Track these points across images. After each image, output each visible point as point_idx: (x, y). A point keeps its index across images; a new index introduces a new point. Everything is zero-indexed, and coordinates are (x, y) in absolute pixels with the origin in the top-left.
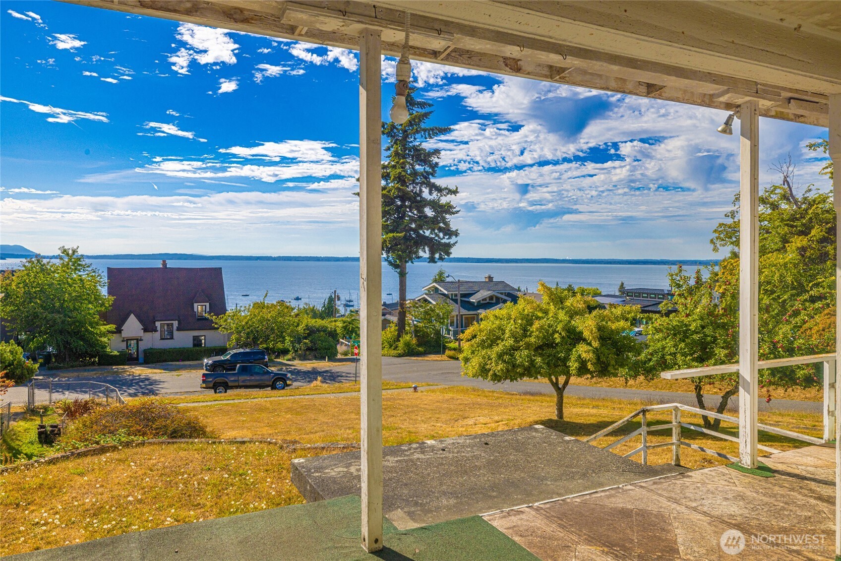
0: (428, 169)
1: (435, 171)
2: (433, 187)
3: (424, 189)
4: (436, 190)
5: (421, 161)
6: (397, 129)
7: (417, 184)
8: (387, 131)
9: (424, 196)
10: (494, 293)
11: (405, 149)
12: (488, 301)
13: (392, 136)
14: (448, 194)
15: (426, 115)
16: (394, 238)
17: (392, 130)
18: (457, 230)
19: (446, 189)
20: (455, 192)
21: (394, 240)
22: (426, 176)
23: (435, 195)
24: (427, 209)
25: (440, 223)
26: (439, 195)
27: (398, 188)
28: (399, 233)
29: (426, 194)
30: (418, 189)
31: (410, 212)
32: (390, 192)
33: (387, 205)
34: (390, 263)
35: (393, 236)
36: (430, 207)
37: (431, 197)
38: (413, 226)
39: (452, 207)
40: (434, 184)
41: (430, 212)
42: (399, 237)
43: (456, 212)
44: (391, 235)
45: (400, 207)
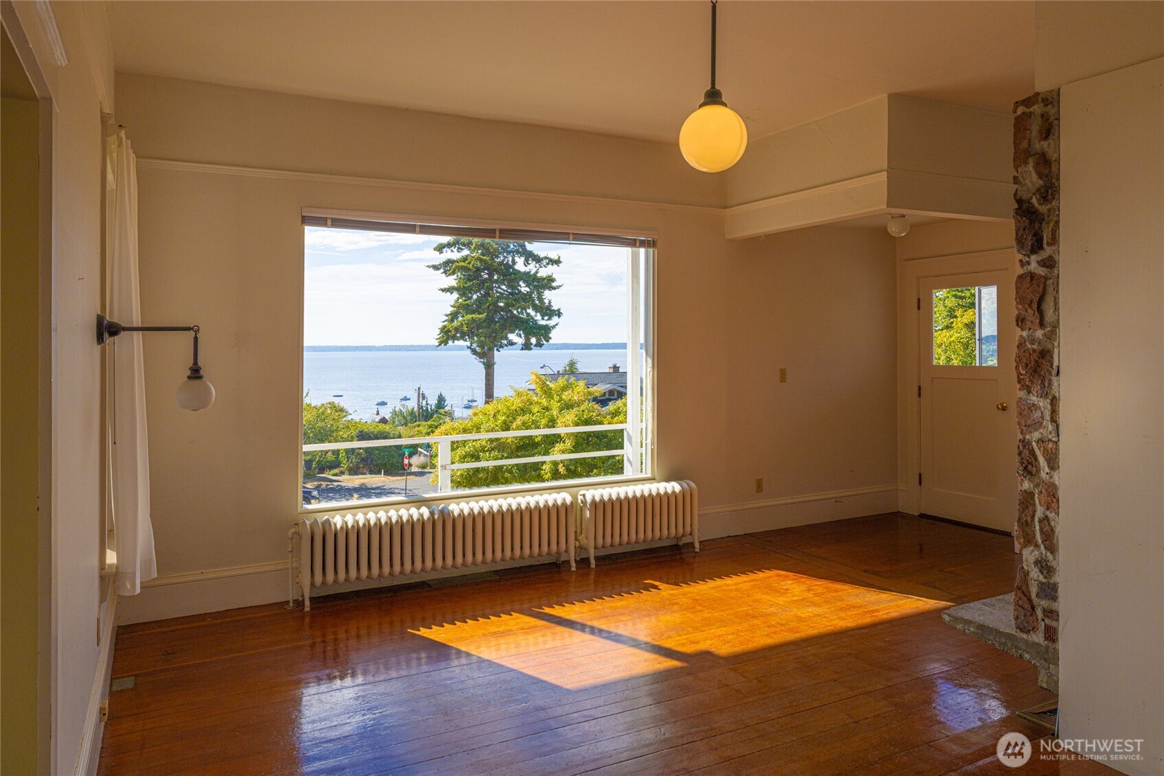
2: (530, 256)
3: (517, 259)
4: (533, 260)
7: (509, 253)
9: (516, 267)
10: (614, 387)
12: (607, 396)
14: (548, 264)
16: (473, 320)
18: (559, 309)
19: (546, 258)
20: (557, 262)
21: (472, 323)
23: (532, 267)
24: (521, 283)
25: (534, 300)
26: (537, 265)
27: (479, 259)
28: (480, 313)
29: (520, 265)
30: (510, 259)
31: (499, 287)
32: (469, 263)
33: (470, 280)
34: (474, 352)
35: (472, 318)
36: (525, 282)
37: (527, 269)
38: (502, 304)
39: (553, 280)
40: (531, 252)
41: (524, 288)
42: (480, 319)
43: (558, 287)
44: (469, 316)
45: (484, 281)
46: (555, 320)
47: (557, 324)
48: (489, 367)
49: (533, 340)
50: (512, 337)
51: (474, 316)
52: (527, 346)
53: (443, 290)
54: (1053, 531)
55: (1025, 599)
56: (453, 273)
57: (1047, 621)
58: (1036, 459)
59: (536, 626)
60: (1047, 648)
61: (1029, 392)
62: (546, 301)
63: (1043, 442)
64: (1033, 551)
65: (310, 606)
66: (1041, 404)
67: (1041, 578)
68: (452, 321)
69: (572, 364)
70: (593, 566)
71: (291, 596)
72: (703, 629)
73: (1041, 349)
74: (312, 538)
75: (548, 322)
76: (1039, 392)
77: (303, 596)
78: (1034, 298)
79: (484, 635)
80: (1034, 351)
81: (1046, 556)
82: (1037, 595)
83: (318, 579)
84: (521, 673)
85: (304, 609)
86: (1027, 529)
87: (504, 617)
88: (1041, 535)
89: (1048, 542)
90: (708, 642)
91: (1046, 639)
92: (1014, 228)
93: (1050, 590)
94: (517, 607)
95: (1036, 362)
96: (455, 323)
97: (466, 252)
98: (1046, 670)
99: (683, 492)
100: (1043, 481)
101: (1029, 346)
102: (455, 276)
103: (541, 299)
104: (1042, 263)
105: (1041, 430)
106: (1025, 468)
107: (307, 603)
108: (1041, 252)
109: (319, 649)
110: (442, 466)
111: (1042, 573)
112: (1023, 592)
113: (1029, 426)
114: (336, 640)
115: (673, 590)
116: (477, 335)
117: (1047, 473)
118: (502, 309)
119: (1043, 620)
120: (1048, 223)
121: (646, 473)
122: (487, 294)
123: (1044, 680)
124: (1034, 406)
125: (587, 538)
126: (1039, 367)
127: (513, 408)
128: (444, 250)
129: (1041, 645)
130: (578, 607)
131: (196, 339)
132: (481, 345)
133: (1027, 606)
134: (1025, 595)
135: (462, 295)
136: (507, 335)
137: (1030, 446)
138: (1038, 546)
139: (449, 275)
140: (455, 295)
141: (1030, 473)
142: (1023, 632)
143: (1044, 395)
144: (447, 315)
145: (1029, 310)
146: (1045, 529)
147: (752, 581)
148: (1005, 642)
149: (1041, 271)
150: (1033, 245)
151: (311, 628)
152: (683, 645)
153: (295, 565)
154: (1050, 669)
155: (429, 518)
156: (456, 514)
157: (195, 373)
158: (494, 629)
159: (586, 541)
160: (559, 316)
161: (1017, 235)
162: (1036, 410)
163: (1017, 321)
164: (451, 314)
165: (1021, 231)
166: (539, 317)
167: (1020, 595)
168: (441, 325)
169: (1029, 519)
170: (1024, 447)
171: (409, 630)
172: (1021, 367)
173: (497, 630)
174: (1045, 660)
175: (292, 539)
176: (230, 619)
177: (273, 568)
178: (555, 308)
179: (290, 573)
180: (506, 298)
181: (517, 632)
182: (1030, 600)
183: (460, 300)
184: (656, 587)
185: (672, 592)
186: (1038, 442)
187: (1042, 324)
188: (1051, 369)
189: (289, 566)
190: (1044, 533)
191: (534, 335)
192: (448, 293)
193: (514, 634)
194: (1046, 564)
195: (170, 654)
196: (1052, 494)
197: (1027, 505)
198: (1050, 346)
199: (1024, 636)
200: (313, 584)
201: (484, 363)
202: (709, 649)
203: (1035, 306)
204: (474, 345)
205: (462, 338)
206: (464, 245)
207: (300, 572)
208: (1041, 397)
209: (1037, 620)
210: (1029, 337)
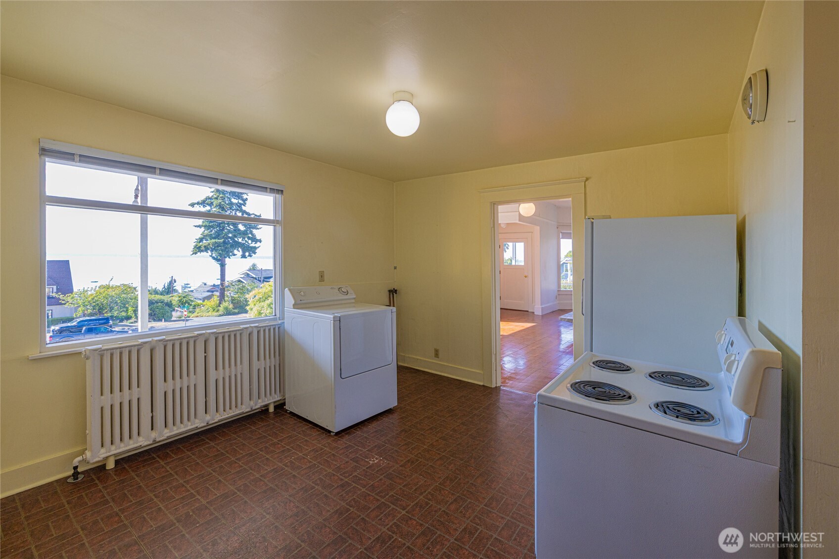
0: (240, 201)
2: (244, 213)
7: (233, 210)
18: (261, 239)
19: (253, 214)
21: (216, 244)
22: (239, 205)
25: (248, 234)
28: (219, 239)
33: (211, 222)
34: (214, 258)
35: (214, 242)
38: (230, 235)
42: (219, 242)
46: (258, 244)
47: (259, 246)
48: (223, 266)
49: (247, 254)
50: (235, 252)
51: (215, 240)
52: (243, 256)
53: (195, 226)
62: (254, 235)
68: (200, 242)
69: (254, 265)
75: (255, 245)
96: (202, 244)
97: (208, 208)
102: (202, 220)
103: (252, 234)
116: (216, 250)
118: (230, 238)
122: (222, 230)
128: (195, 206)
132: (220, 255)
135: (206, 229)
136: (233, 250)
139: (200, 219)
140: (203, 229)
144: (197, 239)
160: (260, 242)
164: (200, 239)
166: (251, 242)
168: (194, 244)
178: (258, 238)
183: (206, 232)
191: (248, 251)
192: (199, 228)
201: (219, 264)
204: (214, 255)
205: (206, 251)
206: (208, 204)
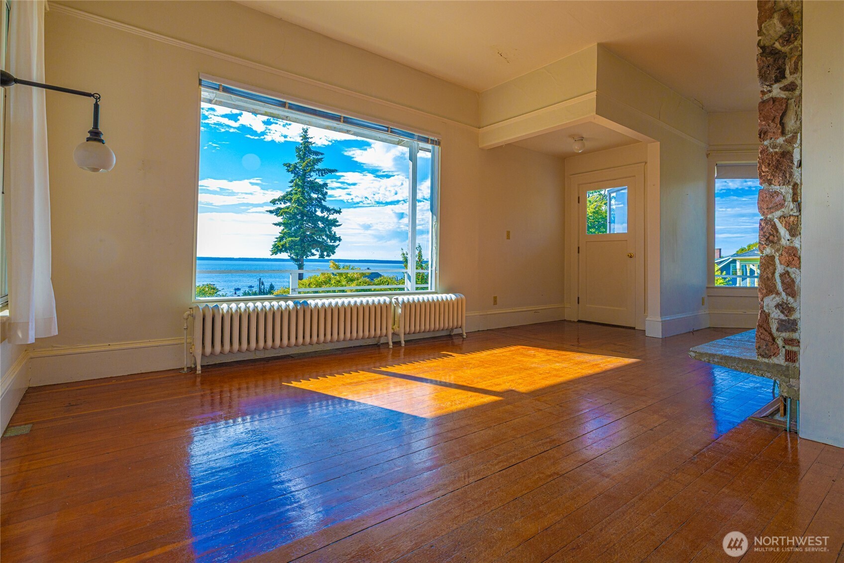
0: (320, 196)
1: (325, 198)
2: (324, 209)
3: (317, 209)
4: (326, 211)
5: (316, 190)
6: (298, 168)
7: (313, 206)
8: (291, 169)
9: (317, 213)
11: (304, 183)
13: (295, 173)
14: (334, 213)
15: (319, 160)
16: (292, 241)
17: (295, 169)
18: (340, 237)
19: (333, 209)
20: (339, 212)
21: (292, 243)
22: (319, 200)
23: (325, 214)
24: (319, 223)
25: (326, 232)
26: (328, 213)
27: (296, 207)
28: (296, 237)
29: (319, 213)
30: (313, 209)
31: (307, 224)
32: (290, 210)
33: (290, 220)
34: (293, 259)
35: (292, 240)
36: (321, 221)
37: (323, 215)
38: (308, 233)
39: (337, 222)
40: (325, 206)
41: (321, 225)
42: (296, 240)
43: (340, 225)
44: (290, 239)
45: (299, 220)
46: (337, 242)
47: (338, 245)
48: (301, 267)
49: (325, 253)
50: (314, 251)
51: (293, 239)
53: (275, 224)
54: (793, 281)
55: (767, 333)
56: (281, 215)
57: (787, 347)
58: (777, 231)
59: (380, 379)
60: (787, 367)
61: (770, 184)
62: (333, 232)
63: (785, 218)
64: (775, 298)
65: (201, 370)
66: (782, 191)
67: (782, 317)
68: (280, 241)
70: (403, 345)
71: (185, 363)
72: (498, 376)
73: (782, 151)
74: (204, 319)
75: (334, 244)
76: (781, 182)
77: (195, 364)
78: (777, 114)
79: (344, 385)
80: (776, 153)
81: (787, 300)
82: (778, 330)
83: (208, 349)
84: (382, 408)
85: (196, 372)
86: (769, 282)
87: (354, 374)
88: (782, 285)
89: (789, 290)
90: (508, 385)
91: (786, 360)
92: (757, 67)
93: (790, 325)
94: (360, 367)
95: (778, 161)
96: (282, 243)
97: (288, 204)
98: (787, 383)
99: (457, 300)
100: (783, 247)
101: (771, 150)
102: (282, 217)
103: (330, 232)
104: (785, 89)
105: (783, 210)
106: (768, 239)
107: (199, 368)
108: (783, 80)
109: (209, 398)
110: (292, 289)
111: (783, 313)
112: (764, 329)
113: (770, 208)
114: (221, 392)
115: (463, 356)
116: (294, 249)
117: (788, 240)
118: (308, 236)
119: (784, 347)
120: (790, 59)
121: (431, 289)
122: (300, 228)
123: (785, 390)
124: (777, 193)
125: (399, 327)
126: (780, 164)
127: (320, 281)
128: (276, 203)
129: (782, 366)
130: (404, 367)
131: (96, 107)
132: (297, 255)
133: (768, 338)
134: (766, 331)
135: (286, 227)
136: (311, 250)
137: (772, 222)
138: (779, 294)
139: (279, 216)
140: (282, 227)
141: (772, 242)
142: (765, 357)
143: (786, 182)
144: (277, 238)
145: (772, 124)
146: (786, 281)
147: (509, 351)
148: (747, 367)
149: (783, 95)
150: (776, 77)
151: (202, 384)
152: (490, 386)
153: (188, 341)
154: (791, 382)
155: (293, 308)
156: (313, 306)
157: (95, 135)
158: (349, 381)
159: (398, 329)
160: (340, 241)
161: (760, 72)
162: (777, 196)
163: (760, 135)
164: (279, 238)
165: (765, 69)
166: (329, 241)
167: (761, 331)
168: (273, 243)
169: (770, 276)
170: (767, 224)
171: (283, 383)
172: (763, 166)
173: (352, 381)
174: (786, 376)
175: (187, 319)
176: (131, 380)
177: (172, 342)
179: (185, 346)
180: (311, 229)
181: (367, 382)
182: (771, 334)
183: (285, 230)
184: (451, 355)
185: (463, 357)
186: (780, 218)
187: (783, 133)
188: (791, 165)
189: (184, 341)
190: (785, 284)
191: (326, 250)
192: (278, 226)
193: (366, 383)
194: (787, 306)
195: (73, 405)
196: (792, 254)
197: (768, 266)
198: (790, 148)
199: (766, 360)
200: (203, 355)
201: (298, 265)
202: (510, 388)
203: (778, 120)
204: (292, 255)
205: (286, 251)
206: (288, 200)
207: (193, 345)
208: (784, 185)
209: (778, 347)
210: (770, 144)
